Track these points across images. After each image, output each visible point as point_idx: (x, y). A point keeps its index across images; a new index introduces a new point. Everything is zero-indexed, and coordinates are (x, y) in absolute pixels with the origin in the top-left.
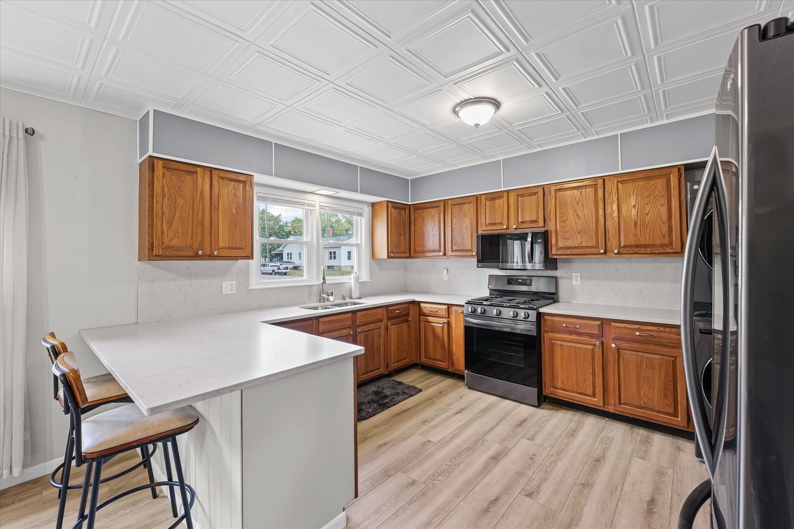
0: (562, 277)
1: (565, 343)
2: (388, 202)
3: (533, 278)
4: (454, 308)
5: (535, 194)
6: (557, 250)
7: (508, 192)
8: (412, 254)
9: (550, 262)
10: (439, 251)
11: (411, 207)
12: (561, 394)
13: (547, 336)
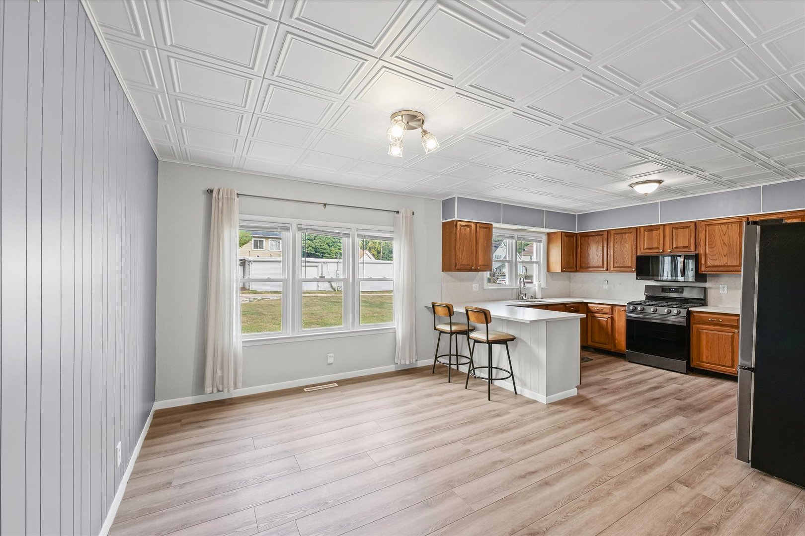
0: (711, 288)
1: (709, 332)
2: (562, 232)
3: (684, 288)
4: (617, 308)
5: (688, 227)
6: (706, 268)
7: (664, 225)
8: (578, 269)
9: (700, 277)
10: (603, 267)
11: (578, 235)
12: (705, 366)
13: (695, 327)
